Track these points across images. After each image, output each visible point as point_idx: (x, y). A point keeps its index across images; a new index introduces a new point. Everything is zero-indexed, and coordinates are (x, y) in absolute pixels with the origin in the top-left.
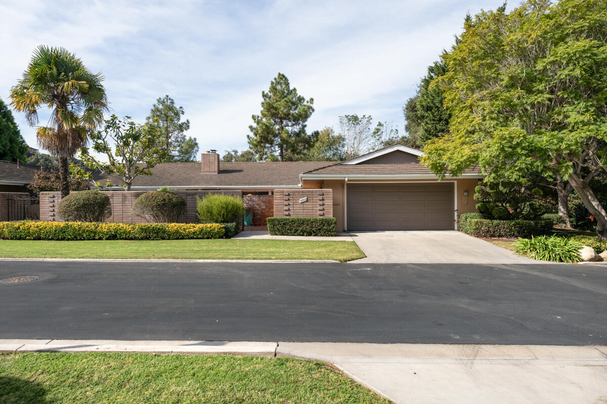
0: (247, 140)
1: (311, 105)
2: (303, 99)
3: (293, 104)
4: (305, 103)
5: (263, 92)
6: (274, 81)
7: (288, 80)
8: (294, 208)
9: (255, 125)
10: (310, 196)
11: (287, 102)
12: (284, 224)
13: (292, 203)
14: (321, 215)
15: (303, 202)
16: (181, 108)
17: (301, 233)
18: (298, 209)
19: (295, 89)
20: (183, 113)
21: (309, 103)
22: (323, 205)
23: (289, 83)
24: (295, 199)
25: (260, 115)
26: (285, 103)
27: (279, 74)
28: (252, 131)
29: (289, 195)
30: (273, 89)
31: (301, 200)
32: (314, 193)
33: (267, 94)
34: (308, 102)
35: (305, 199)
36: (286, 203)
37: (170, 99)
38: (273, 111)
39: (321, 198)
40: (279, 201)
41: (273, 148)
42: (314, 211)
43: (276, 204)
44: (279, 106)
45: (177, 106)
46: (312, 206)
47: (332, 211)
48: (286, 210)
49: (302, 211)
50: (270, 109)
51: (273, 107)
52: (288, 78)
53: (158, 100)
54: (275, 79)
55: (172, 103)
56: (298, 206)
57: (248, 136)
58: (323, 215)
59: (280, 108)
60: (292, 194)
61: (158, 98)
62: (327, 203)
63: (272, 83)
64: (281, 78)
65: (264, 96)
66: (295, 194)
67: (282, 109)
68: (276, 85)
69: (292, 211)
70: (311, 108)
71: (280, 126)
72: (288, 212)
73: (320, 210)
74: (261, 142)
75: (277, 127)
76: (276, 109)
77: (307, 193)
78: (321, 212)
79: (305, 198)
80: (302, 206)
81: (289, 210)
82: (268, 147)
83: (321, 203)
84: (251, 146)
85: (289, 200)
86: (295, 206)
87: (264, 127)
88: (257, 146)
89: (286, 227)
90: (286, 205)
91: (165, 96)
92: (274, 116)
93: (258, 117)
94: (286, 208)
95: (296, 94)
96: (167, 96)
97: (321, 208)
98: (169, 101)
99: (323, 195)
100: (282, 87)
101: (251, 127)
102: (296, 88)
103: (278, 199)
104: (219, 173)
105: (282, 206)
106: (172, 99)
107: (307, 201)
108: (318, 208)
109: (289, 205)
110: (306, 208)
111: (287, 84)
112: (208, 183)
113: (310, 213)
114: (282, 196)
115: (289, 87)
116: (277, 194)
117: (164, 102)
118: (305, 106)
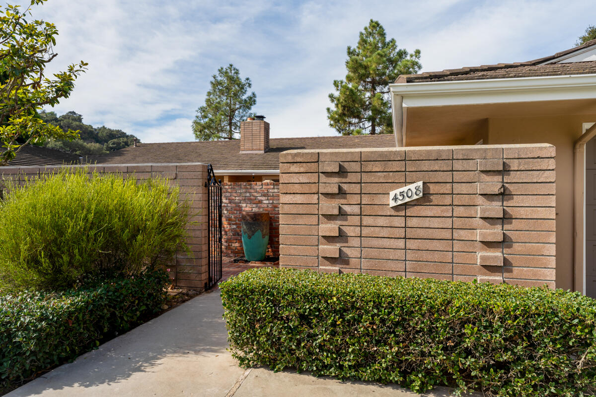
0: (326, 114)
1: (417, 60)
2: (405, 53)
3: (391, 61)
4: (408, 58)
5: (349, 48)
6: (364, 32)
7: (383, 30)
8: (365, 231)
9: (337, 94)
10: (440, 177)
11: (381, 56)
12: (304, 318)
13: (356, 209)
14: (491, 269)
15: (406, 205)
16: (248, 79)
17: (395, 377)
18: (385, 232)
19: (393, 41)
20: (250, 85)
21: (414, 57)
22: (506, 218)
23: (385, 34)
24: (367, 188)
25: (345, 80)
26: (379, 57)
27: (372, 21)
28: (333, 101)
29: (342, 172)
30: (363, 42)
31: (394, 196)
32: (458, 165)
33: (354, 50)
34: (412, 56)
35: (414, 189)
36: (330, 206)
37: (234, 69)
38: (362, 71)
39: (493, 184)
40: (299, 199)
41: (361, 124)
42: (457, 246)
43: (287, 209)
44: (369, 63)
45: (242, 77)
46: (448, 223)
47: (552, 250)
48: (329, 239)
49: (401, 243)
50: (358, 69)
51: (361, 65)
52: (384, 27)
53: (219, 70)
54: (366, 29)
55: (237, 73)
56: (381, 221)
57: (328, 109)
58: (506, 266)
59: (371, 66)
60: (356, 167)
61: (220, 69)
62: (523, 213)
63: (361, 34)
64: (374, 27)
65: (350, 53)
66: (370, 167)
67: (374, 66)
68: (367, 37)
69: (355, 242)
70: (417, 63)
71: (372, 93)
72: (338, 246)
73: (489, 244)
74: (344, 114)
75: (368, 94)
76: (366, 68)
77: (426, 166)
78: (496, 256)
79: (412, 187)
80: (399, 222)
81: (341, 237)
82: (355, 124)
83: (495, 208)
84: (332, 122)
85: (341, 193)
86: (367, 221)
87: (348, 93)
88: (338, 121)
89: (313, 337)
90: (330, 217)
91: (228, 66)
92: (362, 78)
93: (342, 82)
94: (330, 228)
95: (394, 47)
96: (231, 66)
97: (495, 233)
98: (233, 72)
99: (505, 170)
100: (374, 38)
101: (331, 96)
102: (395, 39)
103: (297, 187)
104: (265, 152)
105: (314, 220)
106: (237, 68)
107: (425, 198)
108: (478, 236)
109: (342, 214)
110: (422, 233)
111: (382, 35)
112: (241, 167)
113: (437, 257)
114: (314, 178)
115: (385, 38)
116: (294, 168)
117: (226, 73)
118: (408, 61)
